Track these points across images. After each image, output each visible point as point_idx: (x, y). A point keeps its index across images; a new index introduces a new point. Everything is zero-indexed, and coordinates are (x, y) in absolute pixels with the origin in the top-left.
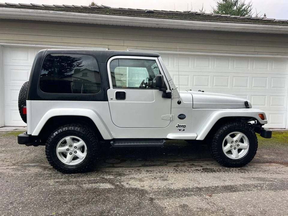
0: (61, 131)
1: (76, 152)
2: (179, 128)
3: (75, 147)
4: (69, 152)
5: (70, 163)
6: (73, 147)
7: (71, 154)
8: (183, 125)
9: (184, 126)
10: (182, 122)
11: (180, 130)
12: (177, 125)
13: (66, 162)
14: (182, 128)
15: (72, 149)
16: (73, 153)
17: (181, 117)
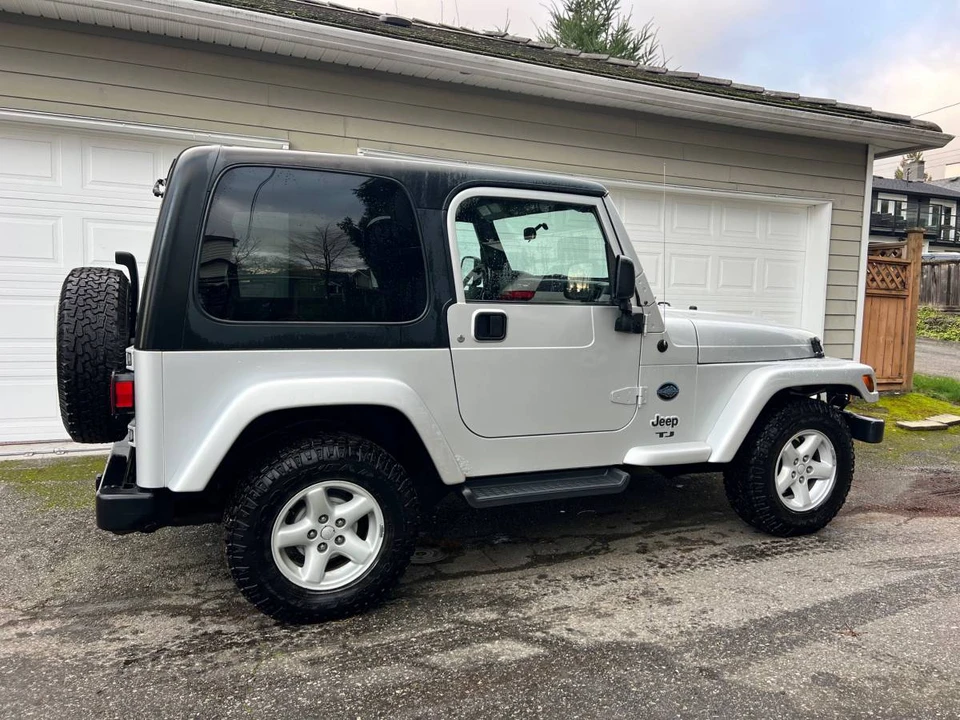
0: (294, 464)
1: (340, 540)
2: (660, 429)
3: (340, 522)
4: (318, 540)
5: (322, 583)
6: (331, 522)
7: (322, 547)
8: (671, 417)
9: (673, 422)
10: (667, 409)
11: (661, 435)
12: (655, 420)
13: (309, 582)
14: (666, 428)
15: (327, 529)
16: (331, 544)
17: (665, 391)
